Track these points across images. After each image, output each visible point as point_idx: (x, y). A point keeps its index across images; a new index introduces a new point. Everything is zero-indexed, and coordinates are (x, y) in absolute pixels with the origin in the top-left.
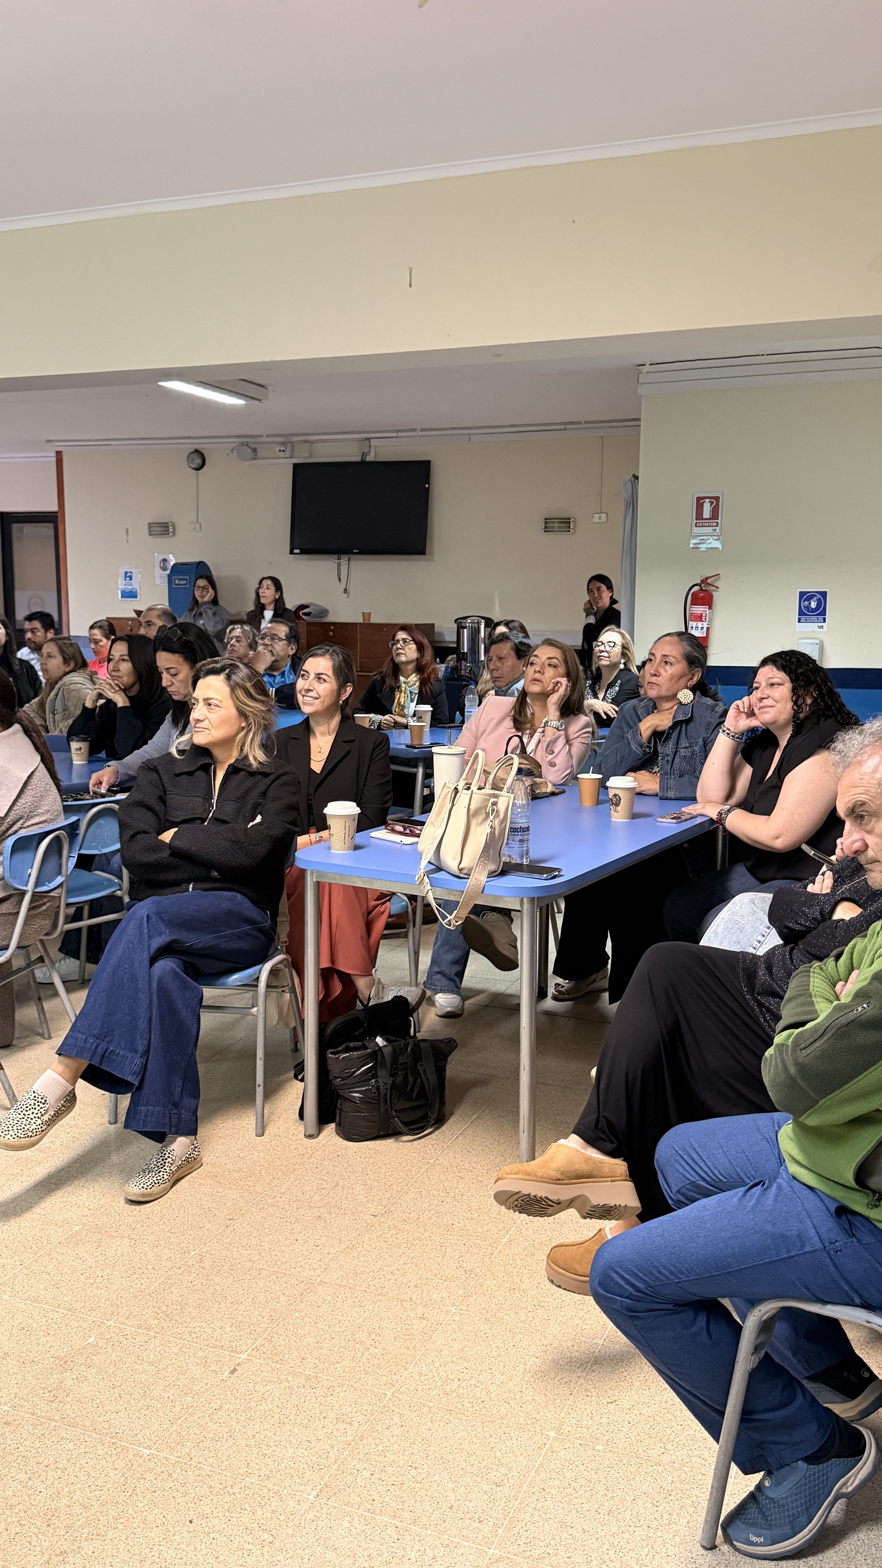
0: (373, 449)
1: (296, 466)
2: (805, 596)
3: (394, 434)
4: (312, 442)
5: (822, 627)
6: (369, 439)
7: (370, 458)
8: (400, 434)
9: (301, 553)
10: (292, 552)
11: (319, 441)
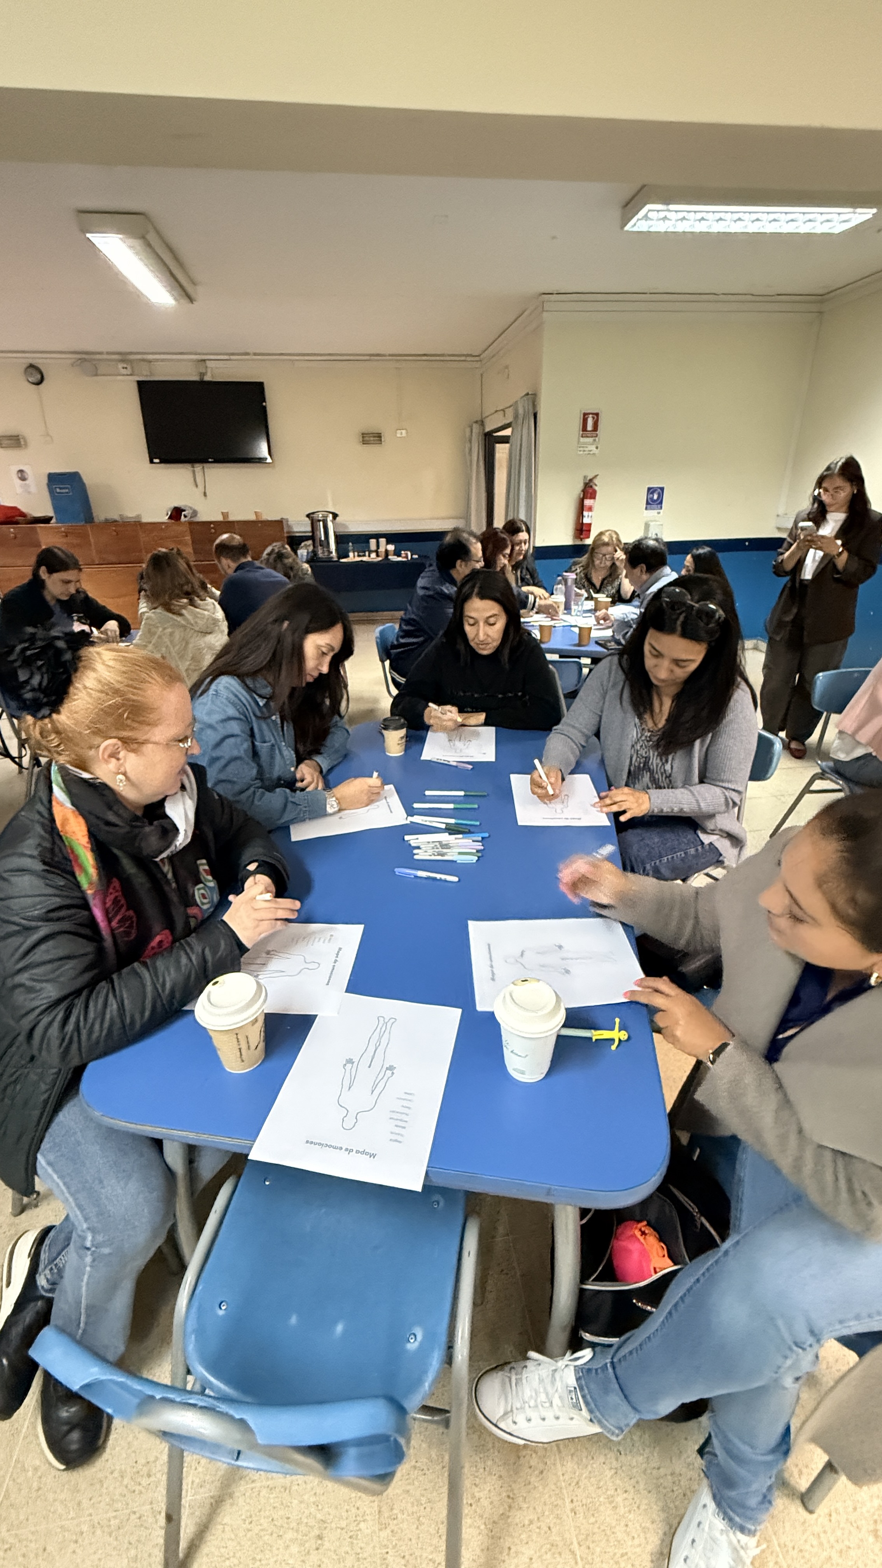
0: (209, 371)
1: (140, 383)
2: (651, 491)
3: (226, 357)
4: (150, 361)
5: (659, 513)
6: (204, 360)
7: (207, 378)
8: (232, 357)
9: (161, 462)
10: (151, 462)
11: (157, 360)
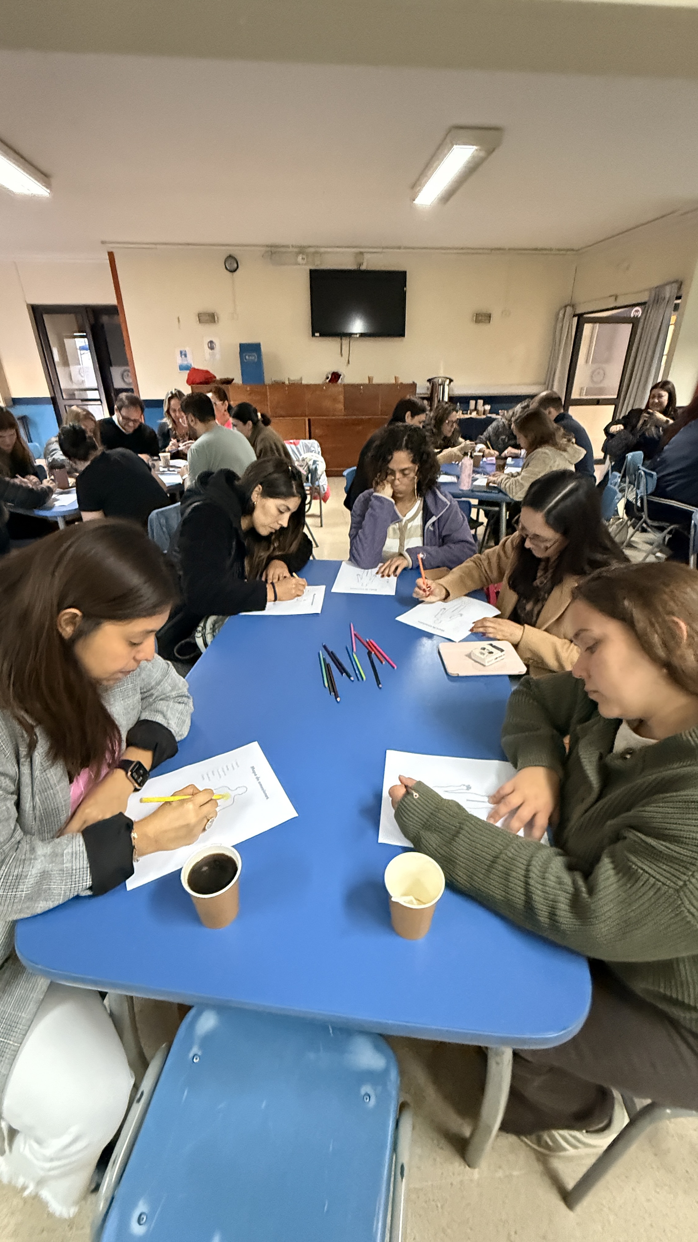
0: (365, 260)
1: (311, 271)
3: (380, 250)
4: (321, 253)
6: (362, 253)
7: (363, 267)
9: (321, 335)
10: (313, 335)
11: (326, 253)
